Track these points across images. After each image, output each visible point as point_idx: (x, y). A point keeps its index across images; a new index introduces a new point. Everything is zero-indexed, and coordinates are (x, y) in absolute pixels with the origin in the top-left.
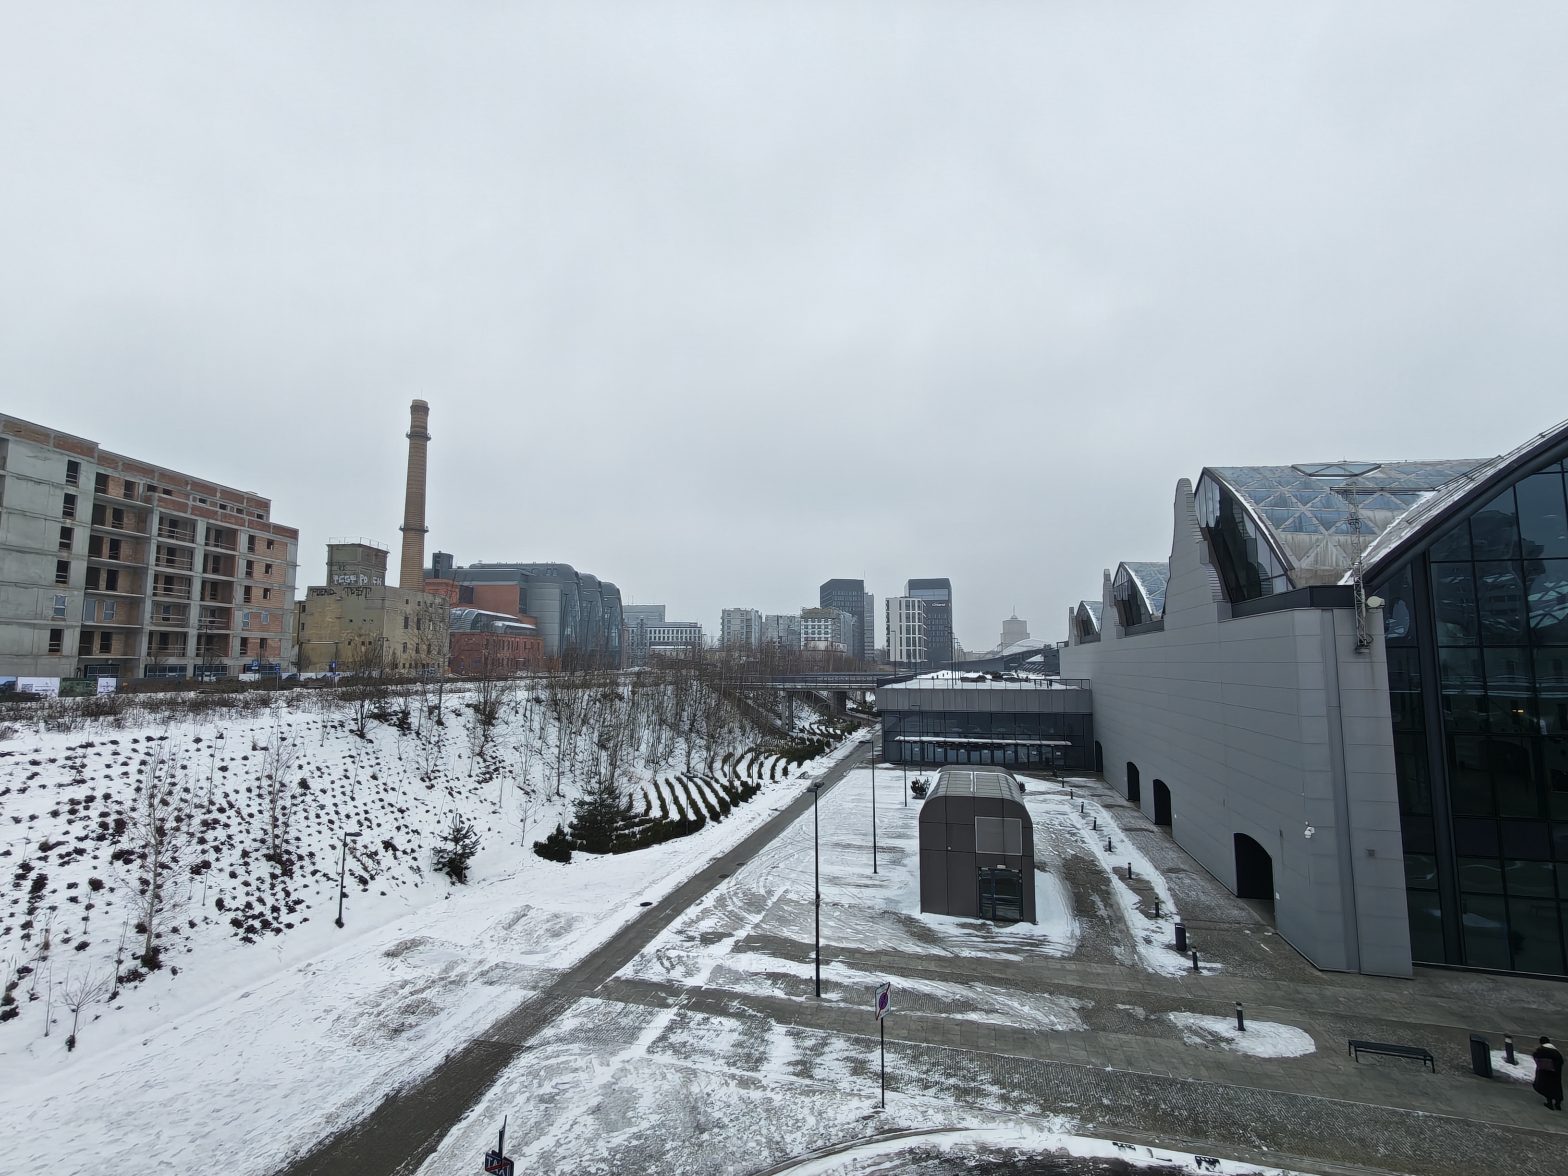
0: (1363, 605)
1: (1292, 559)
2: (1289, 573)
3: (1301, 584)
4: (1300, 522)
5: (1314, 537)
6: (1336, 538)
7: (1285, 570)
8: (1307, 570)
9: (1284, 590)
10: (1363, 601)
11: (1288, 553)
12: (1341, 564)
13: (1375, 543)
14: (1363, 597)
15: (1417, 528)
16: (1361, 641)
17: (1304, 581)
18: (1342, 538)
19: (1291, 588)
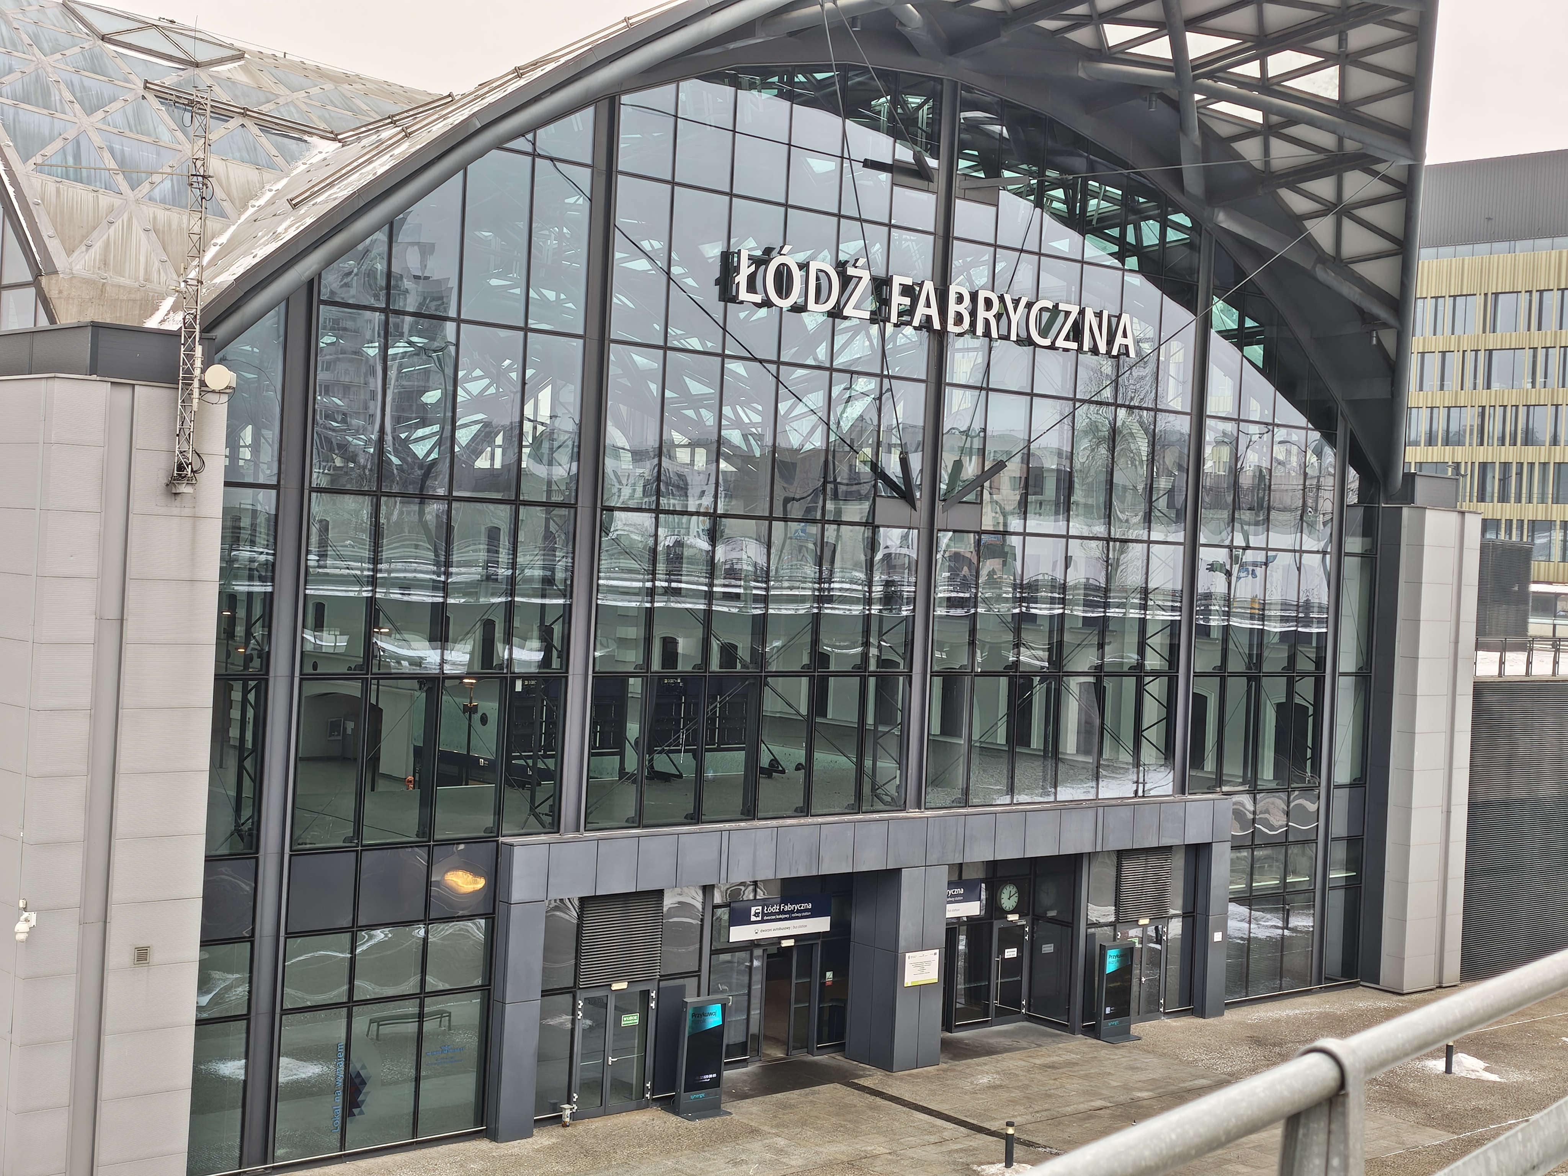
0: (196, 384)
1: (54, 246)
2: (44, 280)
3: (67, 316)
4: (77, 156)
5: (106, 200)
6: (149, 210)
7: (37, 274)
8: (86, 281)
9: (29, 325)
10: (197, 372)
11: (46, 229)
12: (155, 277)
13: (223, 239)
14: (198, 363)
15: (309, 221)
16: (181, 468)
17: (74, 310)
18: (162, 215)
19: (43, 322)
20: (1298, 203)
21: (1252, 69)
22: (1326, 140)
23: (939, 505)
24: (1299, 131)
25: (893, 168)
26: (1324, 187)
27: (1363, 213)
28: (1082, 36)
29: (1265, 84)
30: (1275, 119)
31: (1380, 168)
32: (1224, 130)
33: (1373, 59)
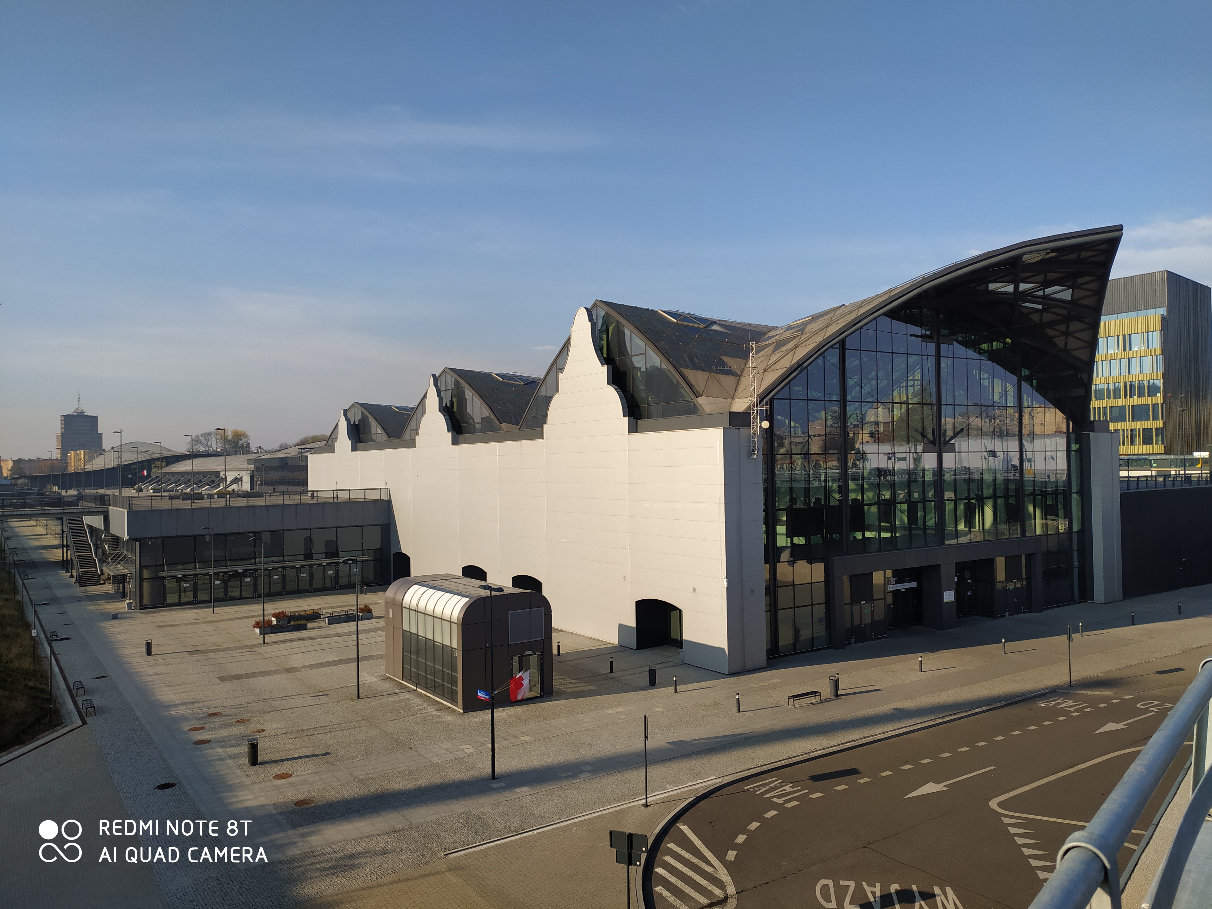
2: (698, 399)
16: (753, 451)
20: (1050, 332)
21: (1040, 293)
22: (1064, 312)
23: (942, 445)
24: (1055, 310)
25: (923, 336)
26: (1062, 327)
27: (1076, 335)
28: (982, 288)
29: (1045, 297)
30: (1045, 307)
31: (1084, 320)
32: (1026, 311)
33: (1085, 286)
